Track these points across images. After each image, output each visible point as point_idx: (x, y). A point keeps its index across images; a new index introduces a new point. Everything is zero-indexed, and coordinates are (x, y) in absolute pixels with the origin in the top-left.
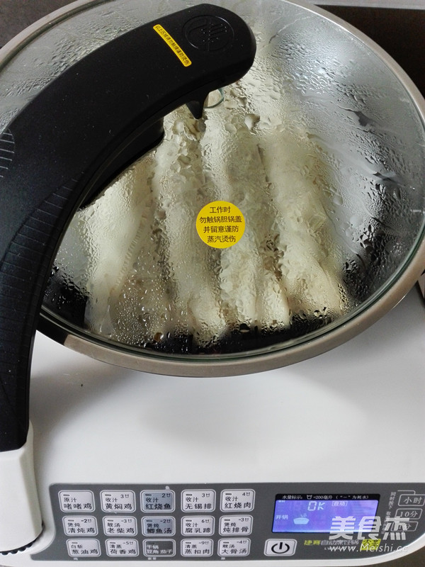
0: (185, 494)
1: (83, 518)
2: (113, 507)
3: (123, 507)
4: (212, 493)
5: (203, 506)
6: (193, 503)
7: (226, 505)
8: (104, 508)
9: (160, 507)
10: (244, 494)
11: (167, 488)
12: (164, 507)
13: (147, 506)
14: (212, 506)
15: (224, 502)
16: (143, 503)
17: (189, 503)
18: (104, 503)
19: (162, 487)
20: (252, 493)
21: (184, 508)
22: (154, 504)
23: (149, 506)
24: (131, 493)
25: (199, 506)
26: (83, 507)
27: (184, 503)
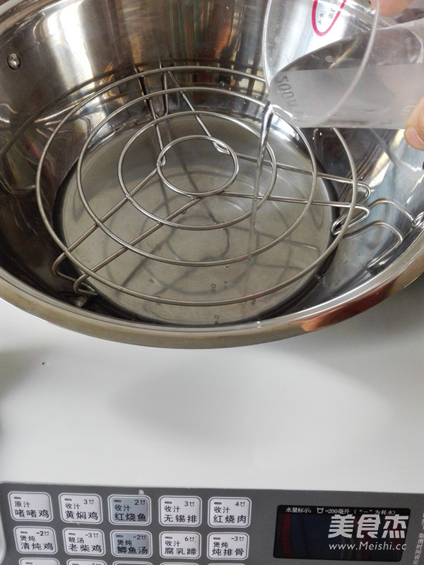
0: (163, 501)
1: (39, 529)
2: (75, 516)
3: (88, 516)
4: (196, 501)
5: (186, 518)
6: (173, 514)
7: (215, 518)
8: (64, 516)
9: (132, 517)
10: (237, 504)
11: (141, 492)
12: (137, 518)
13: (116, 516)
14: (197, 519)
15: (212, 513)
16: (112, 511)
17: (169, 513)
18: (64, 510)
19: (134, 491)
20: (247, 502)
21: (162, 520)
22: (125, 513)
23: (119, 516)
24: (96, 498)
25: (181, 518)
26: (38, 514)
27: (163, 514)
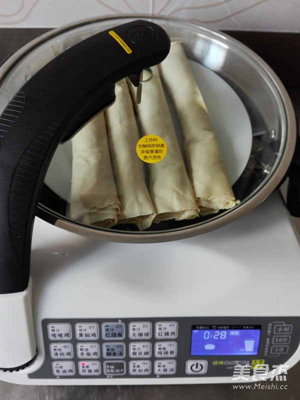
0: (131, 325)
1: (63, 345)
2: (84, 336)
3: (91, 336)
4: (149, 324)
5: (144, 334)
6: (137, 332)
7: (159, 334)
8: (78, 336)
9: (114, 335)
10: (170, 325)
11: (120, 321)
12: (117, 335)
13: (106, 335)
14: (149, 334)
15: (157, 331)
16: (104, 332)
17: (134, 332)
18: (78, 332)
19: (116, 320)
20: (175, 324)
21: (131, 336)
22: (111, 333)
23: (108, 335)
24: (95, 325)
25: (141, 335)
26: (63, 336)
27: (131, 332)
